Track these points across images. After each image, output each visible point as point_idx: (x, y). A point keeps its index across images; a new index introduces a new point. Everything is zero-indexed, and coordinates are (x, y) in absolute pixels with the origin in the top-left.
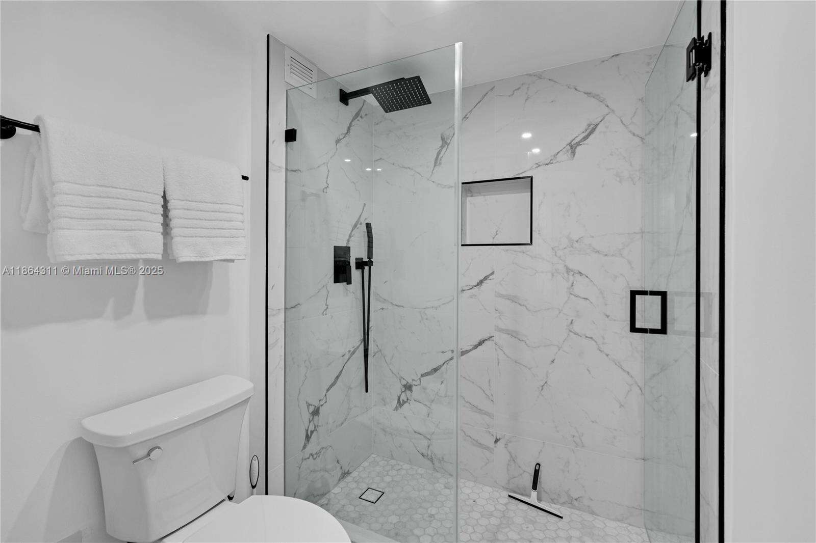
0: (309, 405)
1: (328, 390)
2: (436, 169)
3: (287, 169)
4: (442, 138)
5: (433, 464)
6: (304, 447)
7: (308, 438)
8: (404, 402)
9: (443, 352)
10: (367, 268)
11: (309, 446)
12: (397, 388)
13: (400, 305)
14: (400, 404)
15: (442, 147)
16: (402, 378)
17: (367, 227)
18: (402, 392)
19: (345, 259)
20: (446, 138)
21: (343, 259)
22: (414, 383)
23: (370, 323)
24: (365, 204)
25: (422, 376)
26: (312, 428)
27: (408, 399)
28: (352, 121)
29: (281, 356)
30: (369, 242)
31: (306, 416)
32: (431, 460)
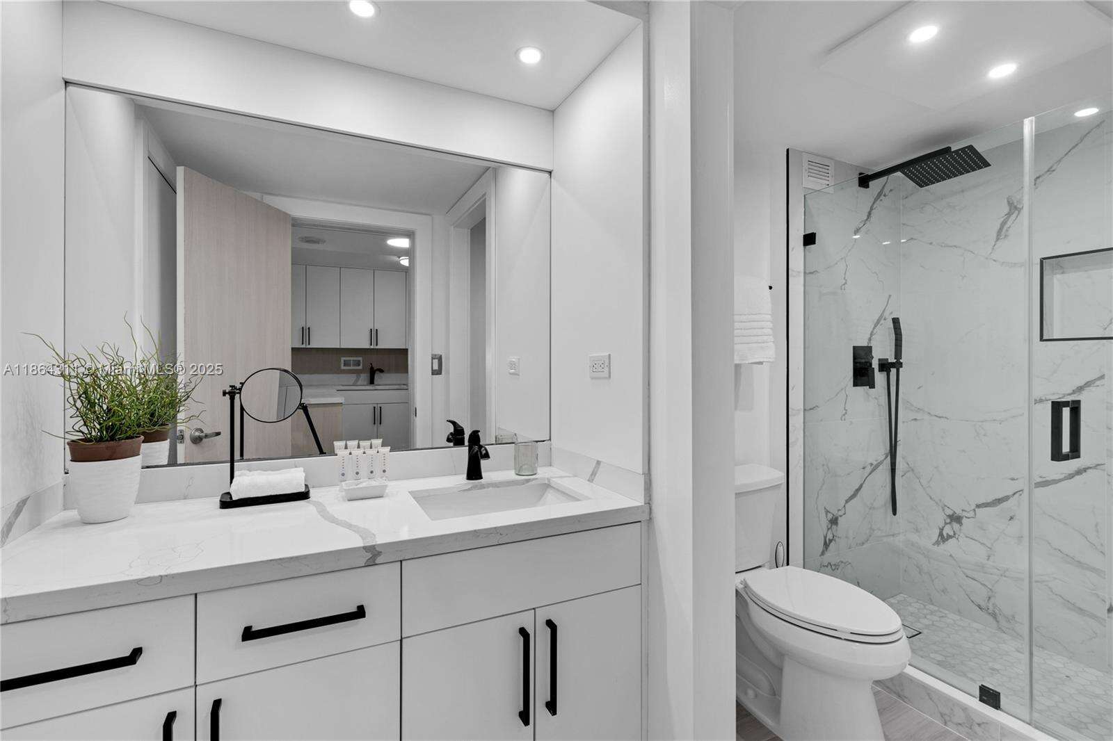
0: (827, 512)
1: (847, 502)
2: (999, 243)
3: (805, 273)
4: (1008, 202)
5: (998, 622)
6: (823, 553)
7: (826, 545)
8: (949, 537)
9: (1013, 479)
10: (893, 371)
11: (828, 554)
12: (939, 518)
13: (941, 416)
14: (943, 538)
15: (1009, 214)
16: (946, 506)
17: (894, 322)
18: (946, 524)
19: (867, 360)
20: (1015, 201)
21: (863, 361)
22: (965, 514)
23: (898, 436)
24: (890, 296)
25: (978, 506)
26: (830, 536)
27: (955, 534)
28: (874, 203)
29: (800, 456)
30: (896, 340)
31: (824, 522)
32: (994, 616)
